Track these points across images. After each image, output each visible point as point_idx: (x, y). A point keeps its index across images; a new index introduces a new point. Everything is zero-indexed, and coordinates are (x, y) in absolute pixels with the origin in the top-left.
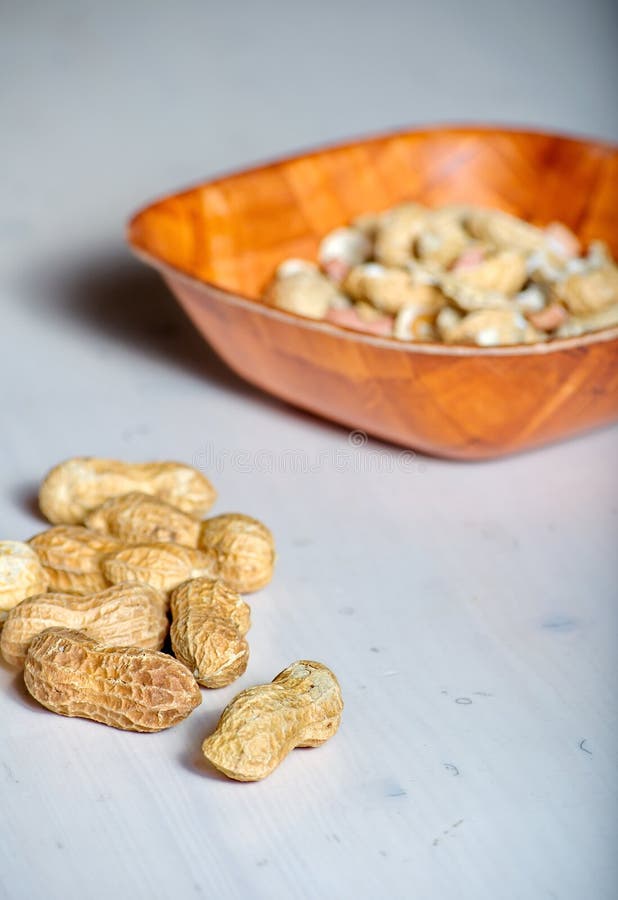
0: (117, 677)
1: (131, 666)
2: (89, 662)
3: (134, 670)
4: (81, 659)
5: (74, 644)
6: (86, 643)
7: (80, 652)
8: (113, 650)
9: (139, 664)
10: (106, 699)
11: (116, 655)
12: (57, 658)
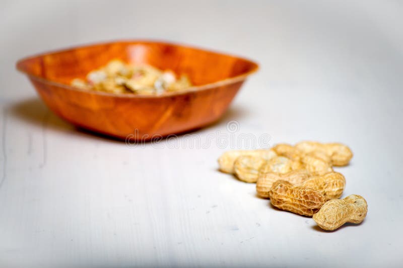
0: (297, 197)
1: (302, 193)
2: (289, 191)
3: (303, 194)
4: (286, 190)
5: (284, 185)
6: (288, 185)
7: (286, 188)
8: (297, 188)
9: (305, 192)
10: (294, 204)
11: (298, 189)
12: (278, 190)
